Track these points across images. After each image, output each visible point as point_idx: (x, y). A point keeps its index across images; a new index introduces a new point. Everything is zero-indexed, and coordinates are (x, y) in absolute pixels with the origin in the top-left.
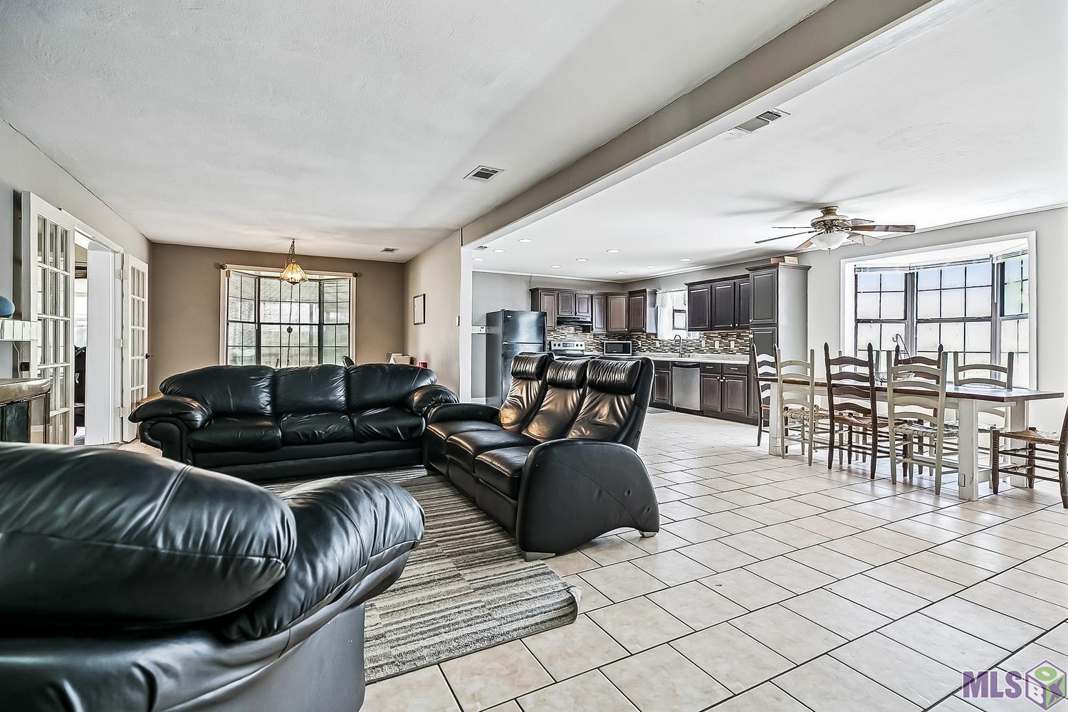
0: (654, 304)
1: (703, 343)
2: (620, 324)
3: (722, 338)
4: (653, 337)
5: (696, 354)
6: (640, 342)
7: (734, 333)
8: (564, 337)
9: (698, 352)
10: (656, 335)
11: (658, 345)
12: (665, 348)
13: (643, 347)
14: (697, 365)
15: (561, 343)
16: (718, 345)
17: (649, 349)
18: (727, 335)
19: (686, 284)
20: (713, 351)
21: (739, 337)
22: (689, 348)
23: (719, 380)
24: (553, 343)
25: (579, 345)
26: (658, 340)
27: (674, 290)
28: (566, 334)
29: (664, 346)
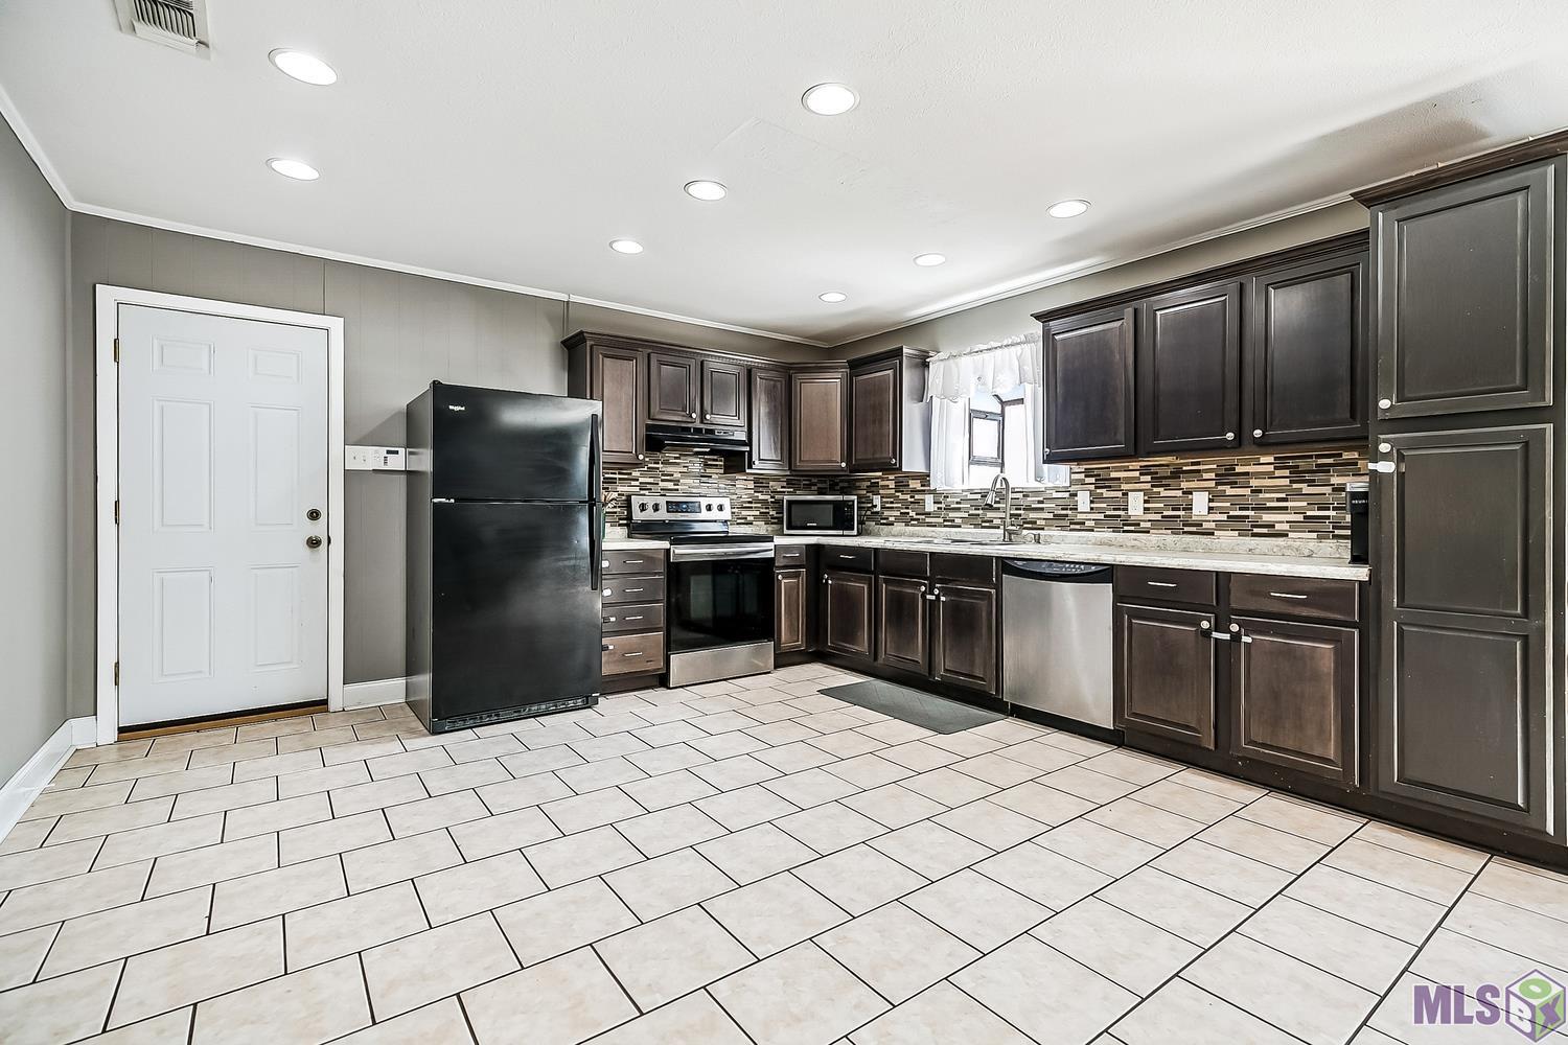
0: (921, 394)
1: (1083, 500)
2: (826, 448)
3: (1158, 480)
4: (915, 484)
5: (1056, 533)
6: (877, 500)
7: (1210, 465)
8: (670, 485)
9: (1063, 528)
10: (924, 478)
11: (930, 506)
12: (952, 515)
13: (886, 513)
14: (1103, 573)
15: (662, 501)
16: (1141, 506)
17: (905, 519)
19: (1038, 317)
20: (1121, 523)
22: (1032, 515)
23: (1206, 634)
24: (636, 501)
25: (715, 507)
26: (933, 492)
27: (985, 347)
28: (677, 476)
29: (948, 509)
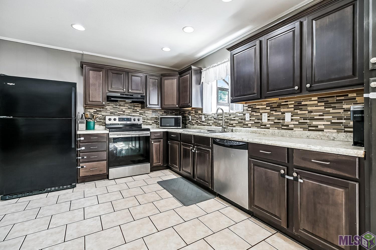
1: (247, 117)
2: (172, 101)
3: (272, 109)
4: (200, 112)
6: (190, 117)
8: (122, 113)
9: (241, 126)
10: (202, 110)
11: (204, 119)
12: (209, 122)
13: (193, 121)
14: (245, 146)
15: (117, 118)
16: (267, 118)
17: (197, 123)
18: (279, 106)
19: (228, 49)
20: (259, 124)
21: (298, 106)
22: (232, 122)
23: (283, 176)
24: (107, 118)
26: (204, 115)
27: (217, 64)
28: (124, 110)
29: (208, 120)
